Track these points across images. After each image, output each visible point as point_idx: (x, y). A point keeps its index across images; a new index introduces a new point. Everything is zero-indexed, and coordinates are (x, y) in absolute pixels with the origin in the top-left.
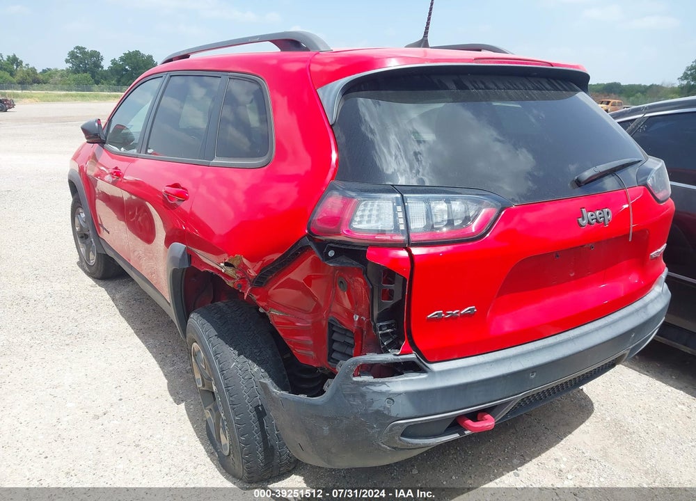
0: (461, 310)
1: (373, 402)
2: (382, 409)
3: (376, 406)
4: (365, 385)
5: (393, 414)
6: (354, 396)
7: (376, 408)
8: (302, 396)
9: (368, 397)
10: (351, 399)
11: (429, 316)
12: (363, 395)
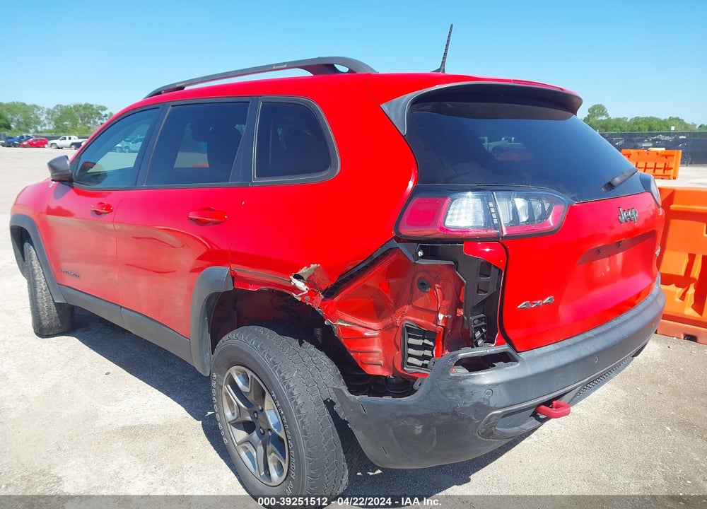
0: (543, 299)
1: (472, 395)
2: (482, 401)
3: (475, 399)
4: (464, 379)
5: (492, 405)
6: (451, 391)
7: (476, 401)
8: (387, 398)
9: (467, 390)
10: (449, 394)
11: (519, 307)
12: (462, 389)
